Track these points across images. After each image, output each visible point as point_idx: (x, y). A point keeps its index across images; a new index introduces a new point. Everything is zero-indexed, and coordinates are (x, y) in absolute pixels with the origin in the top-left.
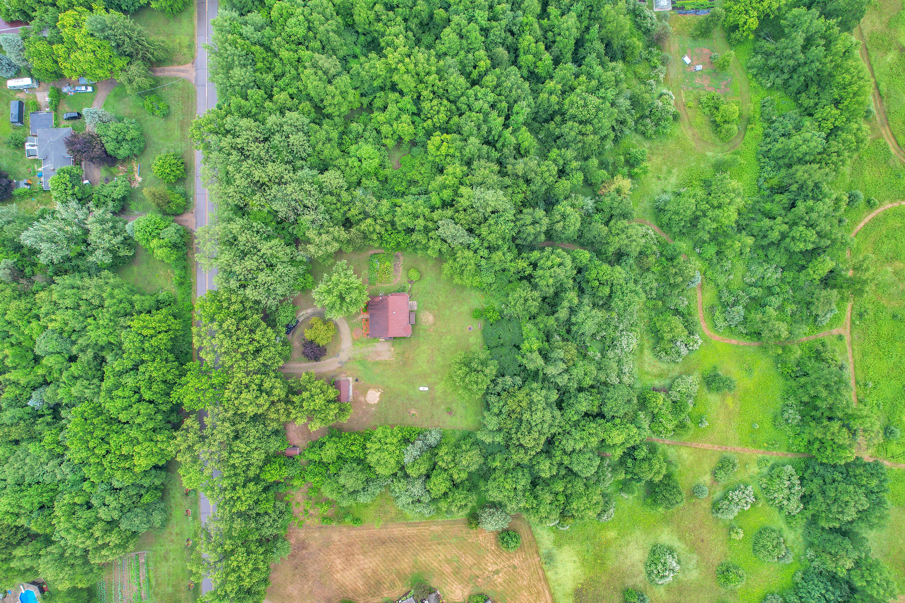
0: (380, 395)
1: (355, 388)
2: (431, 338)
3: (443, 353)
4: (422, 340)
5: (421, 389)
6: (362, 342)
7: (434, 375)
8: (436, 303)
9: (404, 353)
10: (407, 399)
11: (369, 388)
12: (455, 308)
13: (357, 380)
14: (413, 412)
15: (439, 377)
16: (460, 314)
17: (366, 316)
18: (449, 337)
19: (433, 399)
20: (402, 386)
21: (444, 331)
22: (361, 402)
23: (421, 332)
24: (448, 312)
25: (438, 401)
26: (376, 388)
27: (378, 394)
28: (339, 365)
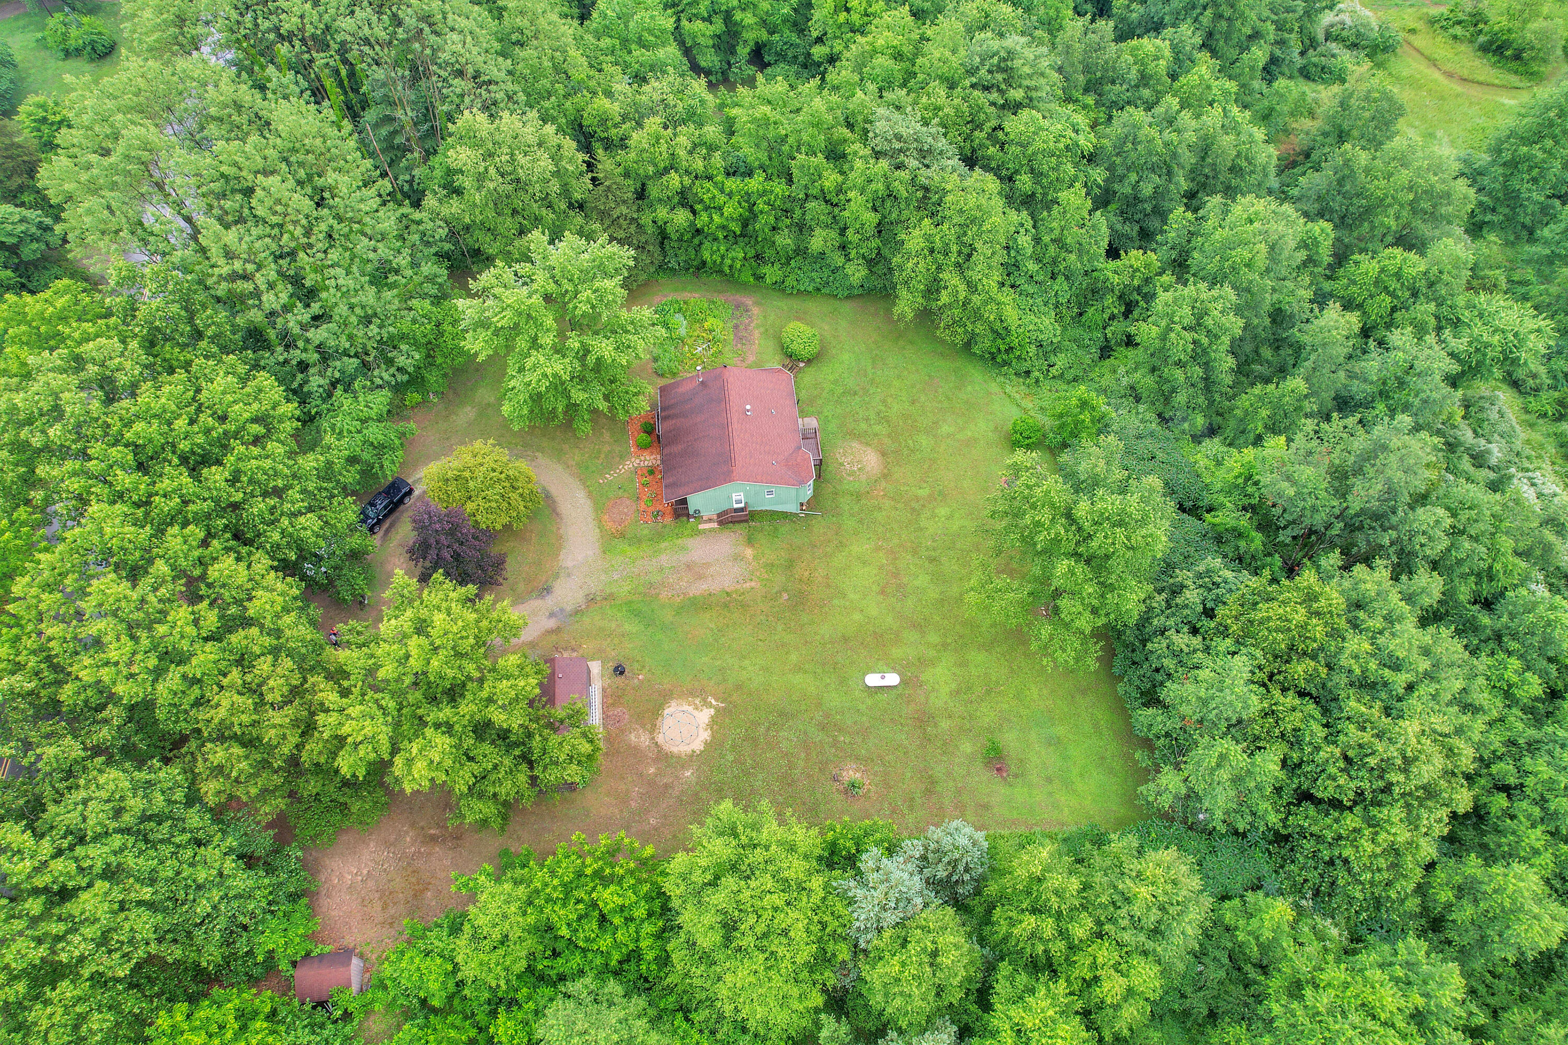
0: (713, 722)
1: (612, 699)
2: (880, 516)
3: (932, 560)
4: (849, 523)
5: (873, 680)
6: (637, 541)
7: (912, 636)
8: (883, 419)
9: (790, 565)
10: (823, 727)
11: (666, 697)
12: (945, 429)
13: (619, 671)
14: (851, 774)
15: (934, 638)
16: (970, 442)
17: (650, 459)
18: (942, 511)
19: (923, 719)
20: (798, 679)
21: (924, 492)
22: (635, 751)
23: (845, 503)
24: (924, 441)
25: (944, 724)
26: (697, 693)
27: (705, 716)
28: (552, 623)
